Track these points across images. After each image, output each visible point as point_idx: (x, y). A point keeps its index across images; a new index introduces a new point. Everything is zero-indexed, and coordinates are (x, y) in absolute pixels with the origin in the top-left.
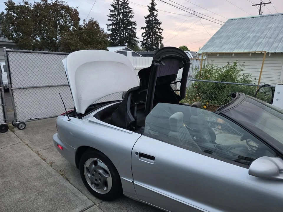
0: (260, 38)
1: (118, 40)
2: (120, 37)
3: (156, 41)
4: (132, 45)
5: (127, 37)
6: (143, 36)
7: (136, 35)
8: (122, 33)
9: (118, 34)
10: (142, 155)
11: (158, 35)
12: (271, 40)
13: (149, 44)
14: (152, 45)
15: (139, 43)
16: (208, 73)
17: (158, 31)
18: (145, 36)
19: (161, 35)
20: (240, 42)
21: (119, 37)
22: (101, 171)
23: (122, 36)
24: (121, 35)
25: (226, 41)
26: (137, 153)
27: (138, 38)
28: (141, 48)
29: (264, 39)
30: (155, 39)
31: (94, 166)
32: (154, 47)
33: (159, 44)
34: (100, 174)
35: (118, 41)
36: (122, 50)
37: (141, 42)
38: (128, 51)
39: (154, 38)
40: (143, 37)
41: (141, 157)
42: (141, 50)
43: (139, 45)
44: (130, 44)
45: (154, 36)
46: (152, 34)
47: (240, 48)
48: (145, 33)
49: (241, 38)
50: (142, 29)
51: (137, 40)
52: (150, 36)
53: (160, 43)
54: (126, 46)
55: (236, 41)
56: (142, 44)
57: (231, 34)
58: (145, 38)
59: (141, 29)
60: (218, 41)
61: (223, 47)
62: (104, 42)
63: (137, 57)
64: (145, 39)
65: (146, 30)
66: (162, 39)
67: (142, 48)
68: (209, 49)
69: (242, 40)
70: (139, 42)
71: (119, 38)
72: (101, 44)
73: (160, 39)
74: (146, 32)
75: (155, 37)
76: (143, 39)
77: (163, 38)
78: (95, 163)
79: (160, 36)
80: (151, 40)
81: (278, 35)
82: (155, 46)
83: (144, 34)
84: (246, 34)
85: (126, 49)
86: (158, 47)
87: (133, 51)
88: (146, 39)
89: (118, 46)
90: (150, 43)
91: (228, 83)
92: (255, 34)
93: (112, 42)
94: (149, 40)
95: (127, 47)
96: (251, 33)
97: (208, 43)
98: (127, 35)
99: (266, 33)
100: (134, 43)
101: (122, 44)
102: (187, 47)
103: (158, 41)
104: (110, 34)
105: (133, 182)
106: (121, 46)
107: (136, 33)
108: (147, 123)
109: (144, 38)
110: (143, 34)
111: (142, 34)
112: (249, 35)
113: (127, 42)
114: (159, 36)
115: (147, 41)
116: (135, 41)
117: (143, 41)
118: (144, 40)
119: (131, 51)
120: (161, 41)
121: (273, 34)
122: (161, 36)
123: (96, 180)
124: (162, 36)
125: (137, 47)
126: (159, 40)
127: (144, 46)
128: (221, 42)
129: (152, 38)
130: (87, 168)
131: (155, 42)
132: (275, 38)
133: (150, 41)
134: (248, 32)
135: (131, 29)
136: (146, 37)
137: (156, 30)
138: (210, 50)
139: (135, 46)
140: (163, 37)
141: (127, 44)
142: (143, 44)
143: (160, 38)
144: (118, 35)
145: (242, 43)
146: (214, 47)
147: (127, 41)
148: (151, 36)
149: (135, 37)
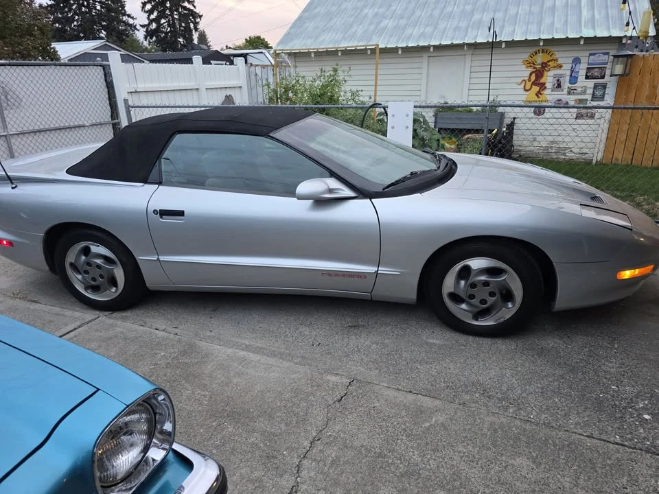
0: (385, 18)
1: (75, 23)
2: (81, 13)
3: (183, 25)
4: (120, 36)
5: (100, 14)
6: (147, 12)
7: (126, 8)
8: (85, 3)
9: (73, 4)
10: (164, 213)
11: (185, 8)
12: (402, 22)
13: (166, 33)
14: (175, 34)
15: (138, 30)
16: (292, 92)
18: (150, 12)
19: (195, 7)
20: (351, 26)
21: (75, 13)
22: (99, 261)
23: (86, 12)
24: (83, 9)
25: (326, 25)
26: (155, 211)
27: (133, 18)
28: (146, 44)
29: (392, 20)
30: (179, 20)
31: (83, 258)
32: (181, 40)
33: (194, 31)
34: (98, 266)
35: (78, 26)
36: (93, 49)
37: (143, 26)
38: (110, 53)
39: (176, 17)
40: (146, 15)
41: (164, 217)
42: (146, 48)
43: (140, 35)
44: (113, 33)
45: (177, 10)
46: (168, 5)
47: (350, 41)
49: (352, 19)
51: (131, 21)
52: (164, 11)
53: (196, 29)
54: (102, 38)
55: (343, 24)
56: (147, 31)
57: (335, 8)
58: (152, 17)
60: (310, 25)
61: (321, 39)
62: (40, 29)
63: (135, 64)
64: (153, 20)
66: (198, 20)
67: (150, 42)
68: (296, 41)
69: (353, 22)
70: (138, 27)
71: (77, 17)
72: (31, 35)
73: (194, 18)
75: (180, 14)
76: (148, 18)
77: (200, 17)
78: (86, 251)
79: (192, 10)
80: (169, 21)
81: (414, 12)
82: (184, 38)
83: (148, 7)
84: (362, 10)
85: (105, 47)
86: (193, 40)
87: (124, 52)
88: (157, 20)
89: (78, 39)
90: (169, 29)
91: (319, 106)
92: (376, 10)
93: (57, 28)
94: (163, 21)
95: (107, 41)
96: (371, 8)
97: (293, 30)
98: (98, 8)
99: (395, 8)
100: (122, 30)
101: (90, 35)
102: (264, 39)
103: (189, 23)
104: (49, 6)
105: (158, 259)
106: (87, 38)
107: (126, 3)
108: (165, 172)
109: (149, 16)
110: (144, 4)
111: (141, 5)
112: (366, 11)
113: (104, 28)
114: (189, 10)
115: (159, 25)
116: (126, 24)
117: (149, 25)
118: (151, 21)
119: (119, 51)
120: (196, 24)
121: (406, 8)
122: (195, 10)
123: (94, 279)
124: (197, 10)
125: (136, 41)
126: (192, 22)
127: (154, 38)
128: (317, 27)
129: (172, 15)
130: (72, 264)
131: (181, 26)
132: (409, 18)
133: (169, 25)
134: (365, 6)
136: (155, 14)
138: (298, 45)
139: (128, 39)
140: (201, 14)
141: (103, 34)
142: (149, 34)
143: (192, 15)
144: (74, 7)
145: (353, 30)
146: (303, 39)
147: (103, 26)
148: (168, 12)
149: (125, 14)
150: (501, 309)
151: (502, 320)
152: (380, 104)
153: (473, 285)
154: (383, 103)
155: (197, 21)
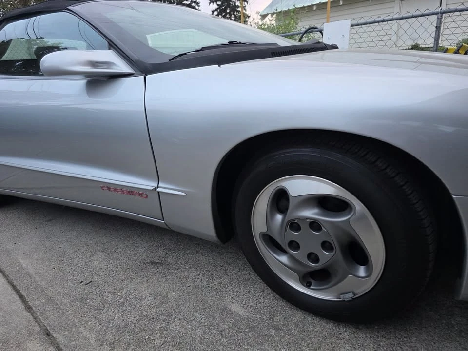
11: (239, 12)
17: (239, 5)
19: (246, 10)
30: (235, 20)
39: (233, 18)
45: (234, 14)
46: (228, 11)
48: (216, 10)
50: (212, 4)
52: (225, 15)
59: (210, 3)
65: (218, 5)
74: (219, 8)
75: (235, 16)
77: (249, 17)
79: (244, 13)
83: (216, 13)
110: (213, 12)
114: (242, 13)
124: (247, 13)
129: (230, 18)
135: (190, 4)
137: (235, 3)
140: (249, 15)
148: (228, 16)
150: (345, 277)
151: (349, 296)
152: (316, 28)
153: (294, 225)
154: (318, 26)
155: (247, 20)
